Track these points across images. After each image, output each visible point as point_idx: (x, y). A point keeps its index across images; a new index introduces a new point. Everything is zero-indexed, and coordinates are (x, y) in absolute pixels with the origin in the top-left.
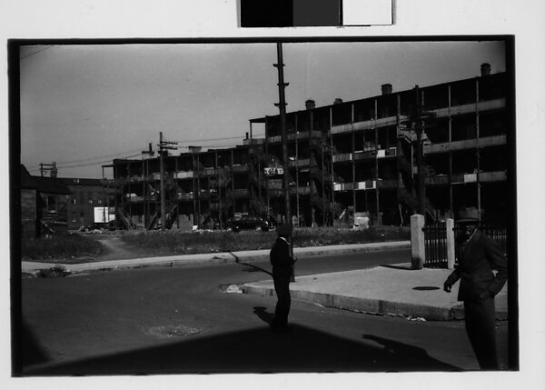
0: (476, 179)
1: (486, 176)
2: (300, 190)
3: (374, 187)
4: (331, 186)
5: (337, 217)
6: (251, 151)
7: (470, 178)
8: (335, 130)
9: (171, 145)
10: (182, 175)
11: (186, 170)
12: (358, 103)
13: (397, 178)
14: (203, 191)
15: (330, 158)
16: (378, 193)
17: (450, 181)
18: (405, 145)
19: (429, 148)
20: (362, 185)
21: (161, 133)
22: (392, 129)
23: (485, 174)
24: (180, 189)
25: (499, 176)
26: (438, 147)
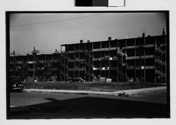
0: (144, 68)
2: (80, 69)
3: (108, 69)
4: (92, 69)
5: (94, 79)
8: (94, 50)
9: (37, 52)
10: (30, 62)
13: (117, 67)
14: (39, 68)
15: (92, 59)
16: (109, 71)
17: (135, 68)
18: (119, 56)
19: (127, 58)
20: (104, 69)
21: (34, 47)
22: (116, 51)
23: (147, 67)
24: (29, 67)
25: (151, 67)
26: (131, 58)
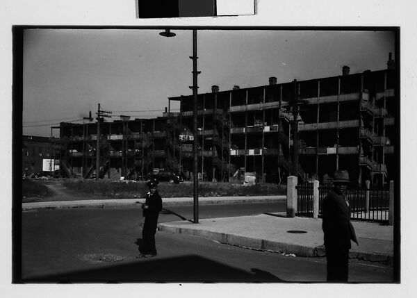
0: (335, 152)
1: (343, 150)
2: (205, 153)
3: (261, 153)
4: (228, 152)
5: (232, 175)
6: (169, 121)
7: (331, 151)
8: (233, 109)
9: (106, 114)
10: (114, 137)
11: (118, 134)
12: (251, 90)
13: (278, 148)
14: (130, 150)
15: (229, 131)
16: (263, 158)
17: (317, 151)
18: (285, 124)
19: (302, 127)
20: (252, 152)
21: (99, 104)
22: (276, 111)
23: (342, 148)
24: (112, 148)
25: (352, 150)
26: (309, 127)
